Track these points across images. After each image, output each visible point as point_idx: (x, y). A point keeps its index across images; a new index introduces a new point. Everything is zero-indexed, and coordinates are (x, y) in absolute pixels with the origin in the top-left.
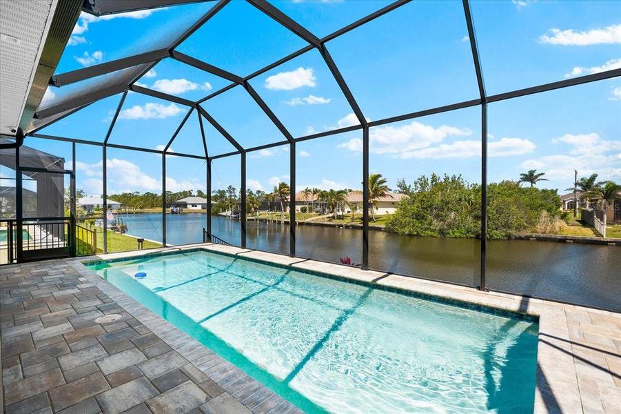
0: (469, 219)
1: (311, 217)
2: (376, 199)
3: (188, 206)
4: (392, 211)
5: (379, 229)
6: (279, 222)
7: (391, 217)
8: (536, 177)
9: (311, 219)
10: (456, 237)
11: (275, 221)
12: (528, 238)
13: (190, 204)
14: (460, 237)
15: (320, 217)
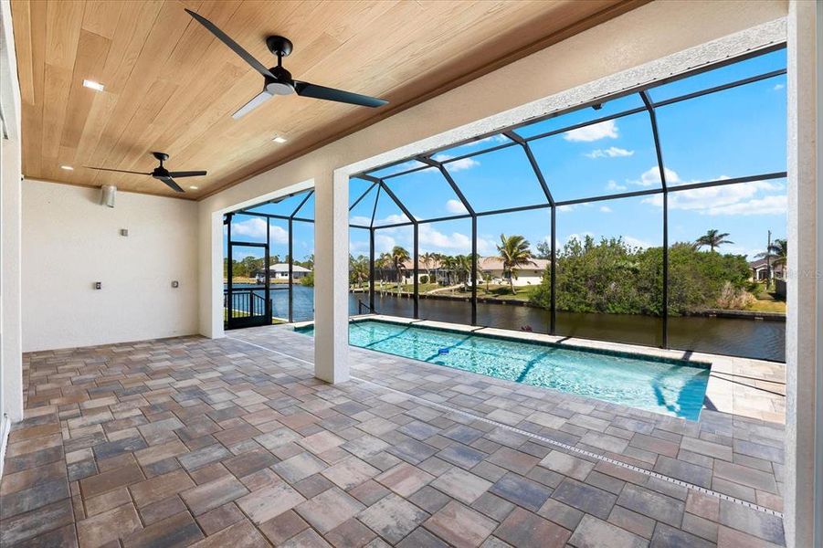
0: (634, 290)
1: (434, 288)
2: (516, 267)
3: (277, 275)
4: (537, 281)
5: (521, 304)
6: (395, 295)
7: (536, 289)
8: (717, 238)
9: (434, 291)
10: (617, 313)
11: (389, 294)
12: (706, 315)
13: (278, 272)
14: (622, 313)
15: (445, 289)
